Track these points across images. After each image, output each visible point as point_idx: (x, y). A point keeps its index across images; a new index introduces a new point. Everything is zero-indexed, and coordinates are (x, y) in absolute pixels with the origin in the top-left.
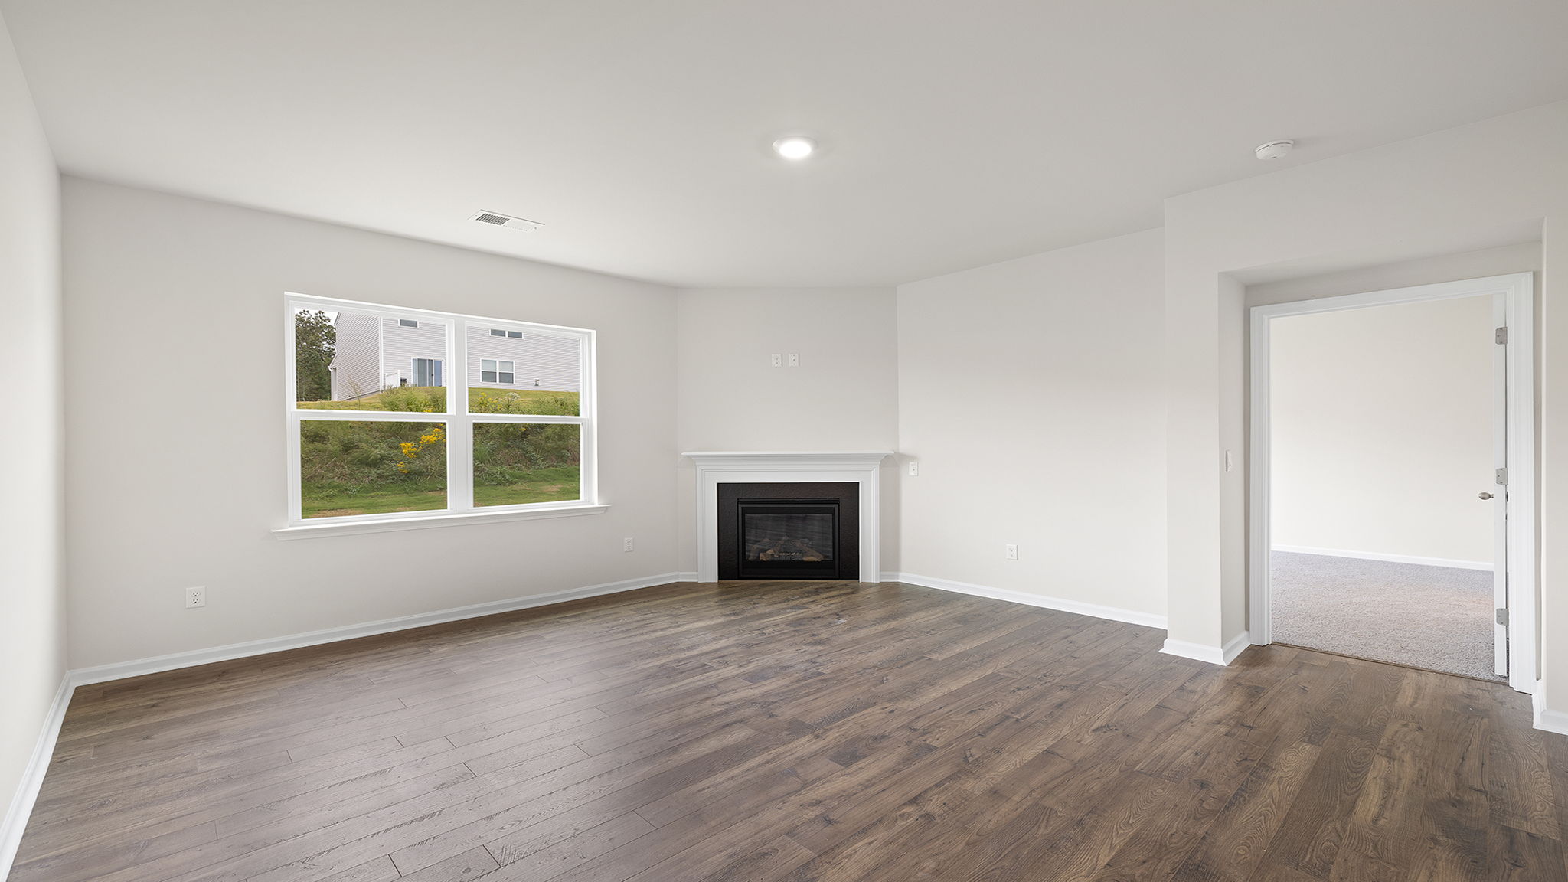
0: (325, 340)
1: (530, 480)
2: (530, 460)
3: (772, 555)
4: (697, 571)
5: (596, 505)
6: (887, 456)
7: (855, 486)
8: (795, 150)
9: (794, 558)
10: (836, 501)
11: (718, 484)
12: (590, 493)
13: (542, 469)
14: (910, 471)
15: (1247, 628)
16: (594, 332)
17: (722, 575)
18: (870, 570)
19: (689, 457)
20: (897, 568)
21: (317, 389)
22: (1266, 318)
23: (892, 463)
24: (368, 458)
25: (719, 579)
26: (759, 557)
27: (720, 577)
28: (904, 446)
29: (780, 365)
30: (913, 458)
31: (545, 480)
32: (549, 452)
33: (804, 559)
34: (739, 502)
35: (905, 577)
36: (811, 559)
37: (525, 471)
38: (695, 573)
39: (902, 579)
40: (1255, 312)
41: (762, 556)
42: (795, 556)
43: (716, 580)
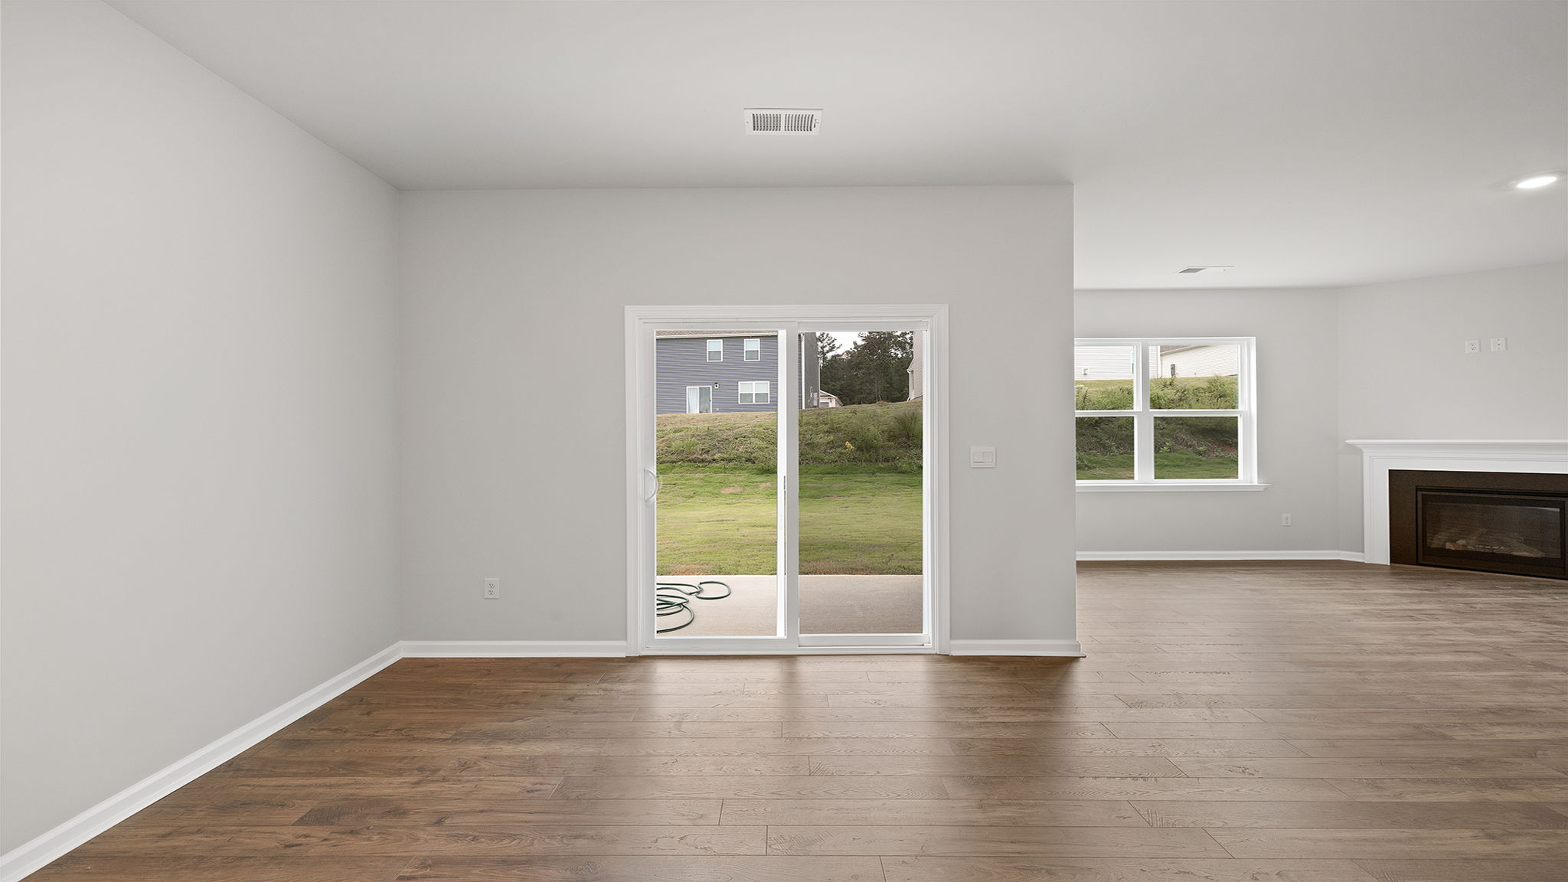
0: (892, 347)
1: (1107, 466)
2: (1104, 447)
3: (1464, 546)
4: (1363, 552)
5: (1256, 484)
9: (1498, 552)
10: (1566, 495)
11: (1393, 474)
12: (1248, 471)
13: (1115, 456)
16: (1254, 340)
17: (1394, 558)
19: (1354, 444)
21: (888, 388)
25: (1391, 562)
26: (1445, 546)
27: (1394, 561)
29: (1477, 350)
31: (1120, 466)
32: (1121, 439)
33: (1513, 553)
34: (1417, 490)
36: (1525, 554)
37: (1100, 457)
38: (1361, 554)
41: (1449, 546)
42: (1503, 549)
43: (1387, 562)
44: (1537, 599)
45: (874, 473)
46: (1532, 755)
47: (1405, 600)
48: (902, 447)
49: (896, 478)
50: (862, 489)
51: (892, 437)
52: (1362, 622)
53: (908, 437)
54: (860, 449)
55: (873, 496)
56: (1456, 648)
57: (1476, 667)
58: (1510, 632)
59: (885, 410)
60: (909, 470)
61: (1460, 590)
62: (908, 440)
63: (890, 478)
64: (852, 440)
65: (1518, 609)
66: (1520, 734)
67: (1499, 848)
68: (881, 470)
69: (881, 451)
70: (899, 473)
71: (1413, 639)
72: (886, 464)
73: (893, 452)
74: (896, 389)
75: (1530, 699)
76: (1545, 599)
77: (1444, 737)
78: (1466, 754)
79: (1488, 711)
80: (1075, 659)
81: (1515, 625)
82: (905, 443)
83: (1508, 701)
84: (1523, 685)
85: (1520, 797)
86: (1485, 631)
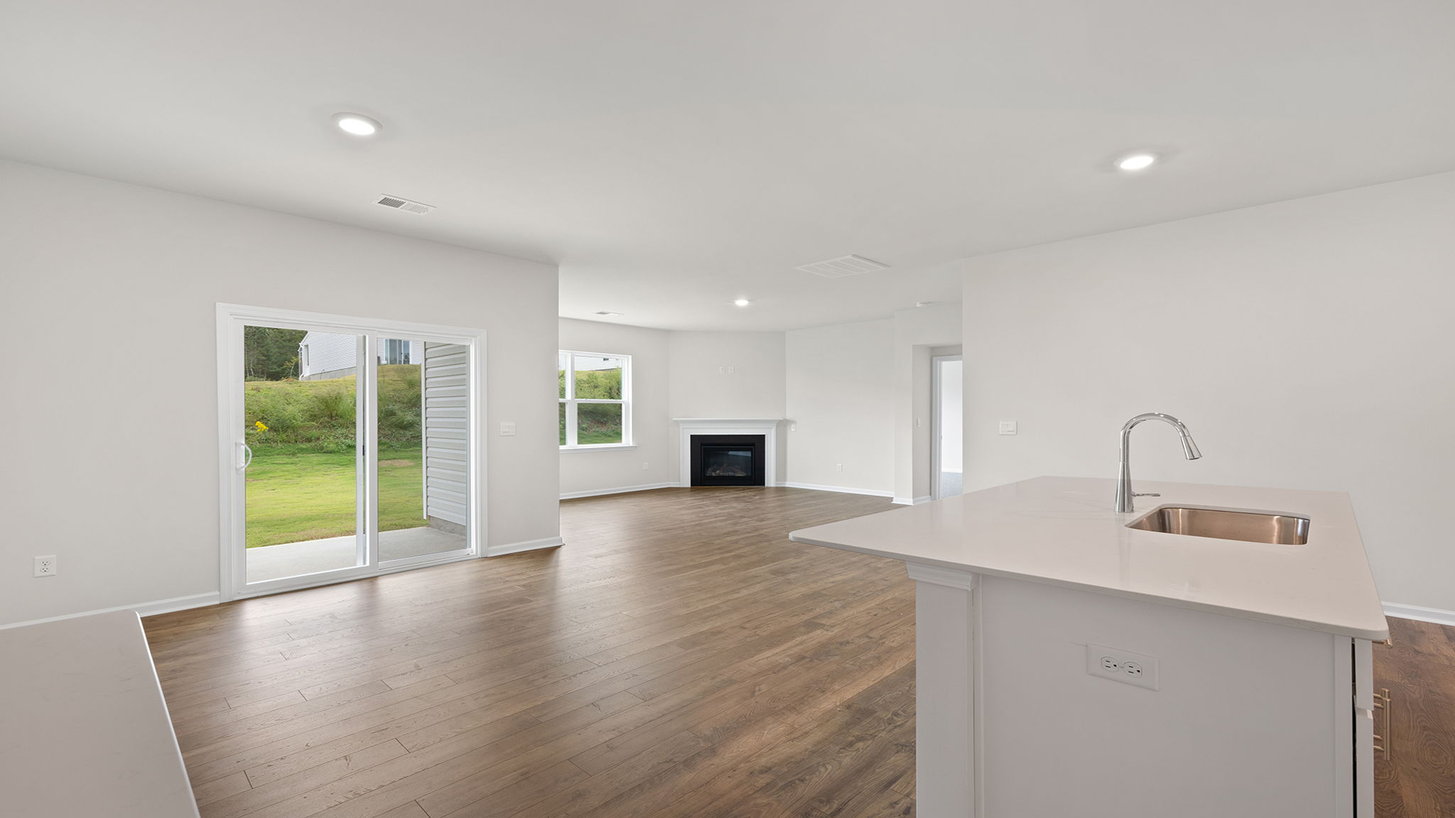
3: (719, 472)
4: (679, 481)
5: (631, 445)
6: (780, 421)
7: (763, 436)
8: (742, 303)
10: (753, 445)
11: (691, 436)
12: (627, 439)
14: (792, 429)
15: (931, 495)
16: (630, 356)
17: (692, 484)
18: (771, 480)
19: (676, 421)
20: (785, 480)
22: (938, 362)
23: (783, 425)
24: (403, 422)
26: (712, 474)
27: (692, 485)
28: (789, 416)
29: (725, 372)
30: (793, 422)
33: (736, 475)
34: (702, 445)
35: (788, 484)
36: (740, 475)
38: (678, 483)
39: (787, 486)
40: (934, 359)
41: (714, 474)
42: (731, 474)
43: (689, 486)
44: (742, 494)
45: (294, 454)
46: (736, 543)
47: (698, 501)
48: (325, 427)
49: (324, 458)
50: (283, 471)
51: (313, 417)
52: (683, 512)
53: (331, 417)
54: (272, 429)
55: (299, 477)
56: (716, 516)
57: (722, 521)
58: (734, 508)
59: (296, 388)
60: (336, 450)
61: (717, 494)
62: (331, 419)
63: (315, 458)
64: (262, 419)
65: (737, 499)
66: (734, 538)
67: (727, 566)
68: (302, 450)
69: (300, 431)
70: (325, 452)
71: (702, 515)
72: (308, 445)
73: (315, 433)
74: (276, 363)
75: (737, 528)
76: (746, 494)
77: (712, 543)
78: (719, 547)
79: (725, 533)
80: (559, 547)
81: (735, 505)
82: (328, 422)
83: (731, 529)
84: (735, 524)
85: (733, 554)
86: (725, 508)
